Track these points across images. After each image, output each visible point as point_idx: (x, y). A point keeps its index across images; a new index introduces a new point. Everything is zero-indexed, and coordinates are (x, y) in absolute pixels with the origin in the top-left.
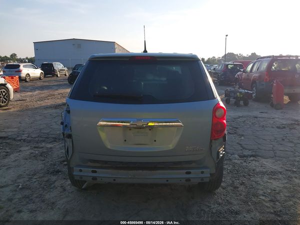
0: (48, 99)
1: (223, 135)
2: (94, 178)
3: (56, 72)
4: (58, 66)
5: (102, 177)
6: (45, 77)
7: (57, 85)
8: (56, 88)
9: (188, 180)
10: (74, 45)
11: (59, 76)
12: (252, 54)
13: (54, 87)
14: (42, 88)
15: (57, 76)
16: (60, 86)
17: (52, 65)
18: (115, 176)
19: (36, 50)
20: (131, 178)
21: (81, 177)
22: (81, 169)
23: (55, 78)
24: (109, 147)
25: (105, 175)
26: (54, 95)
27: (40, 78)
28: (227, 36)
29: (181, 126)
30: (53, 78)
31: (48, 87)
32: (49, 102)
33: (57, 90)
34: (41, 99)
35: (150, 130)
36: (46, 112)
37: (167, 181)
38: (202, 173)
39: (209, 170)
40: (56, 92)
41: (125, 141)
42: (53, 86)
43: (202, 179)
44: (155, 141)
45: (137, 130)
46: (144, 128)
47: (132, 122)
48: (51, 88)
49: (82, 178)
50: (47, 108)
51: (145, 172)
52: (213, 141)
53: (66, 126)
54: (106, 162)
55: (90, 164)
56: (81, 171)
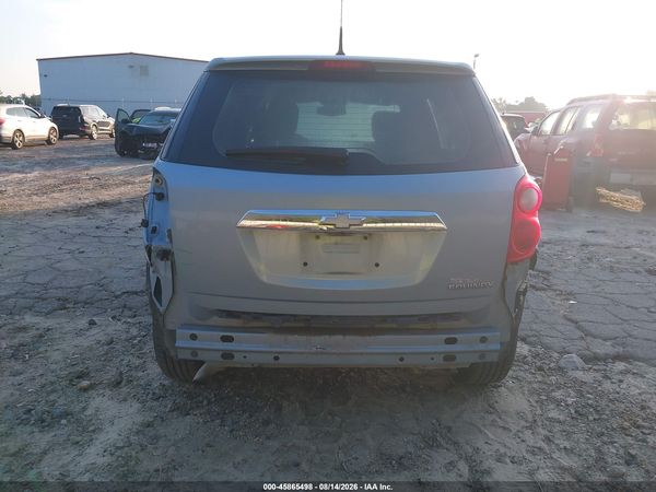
0: (61, 191)
1: (532, 253)
2: (228, 355)
3: (89, 128)
4: (93, 114)
5: (246, 352)
6: (61, 138)
7: (88, 159)
8: (86, 164)
9: (450, 357)
10: (131, 67)
11: (95, 136)
12: (527, 99)
13: (81, 162)
14: (51, 164)
15: (91, 137)
16: (95, 160)
17: (77, 111)
18: (278, 350)
19: (43, 76)
20: (316, 353)
21: (194, 352)
22: (195, 332)
23: (85, 142)
24: (264, 279)
25: (254, 348)
26: (77, 181)
27: (48, 141)
28: (476, 56)
29: (443, 229)
30: (80, 142)
31: (65, 163)
32: (63, 199)
33: (87, 169)
34: (43, 190)
35: (366, 238)
36: (50, 224)
37: (402, 359)
38: (483, 340)
39: (498, 334)
40: (83, 175)
41: (305, 264)
42: (79, 159)
43: (482, 354)
44: (377, 265)
45: (333, 239)
46: (351, 234)
47: (323, 219)
48: (74, 164)
49: (197, 355)
50: (55, 212)
51: (350, 339)
52: (510, 266)
53: (154, 230)
54: (257, 316)
55: (216, 320)
56: (194, 337)
